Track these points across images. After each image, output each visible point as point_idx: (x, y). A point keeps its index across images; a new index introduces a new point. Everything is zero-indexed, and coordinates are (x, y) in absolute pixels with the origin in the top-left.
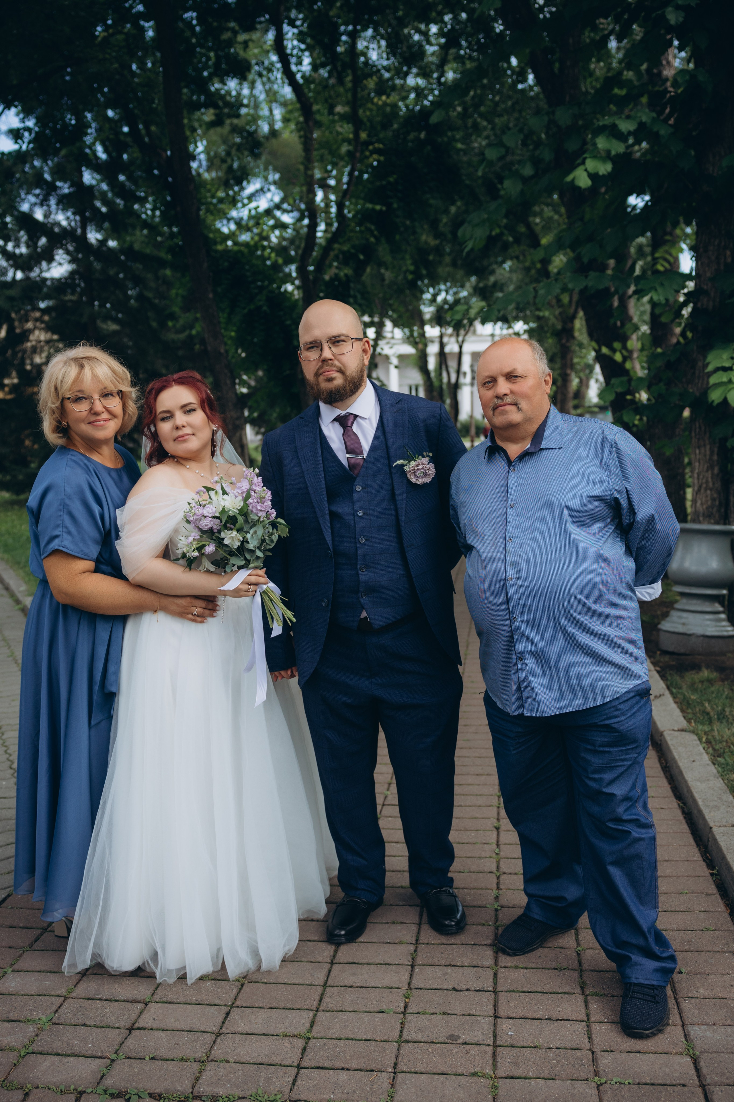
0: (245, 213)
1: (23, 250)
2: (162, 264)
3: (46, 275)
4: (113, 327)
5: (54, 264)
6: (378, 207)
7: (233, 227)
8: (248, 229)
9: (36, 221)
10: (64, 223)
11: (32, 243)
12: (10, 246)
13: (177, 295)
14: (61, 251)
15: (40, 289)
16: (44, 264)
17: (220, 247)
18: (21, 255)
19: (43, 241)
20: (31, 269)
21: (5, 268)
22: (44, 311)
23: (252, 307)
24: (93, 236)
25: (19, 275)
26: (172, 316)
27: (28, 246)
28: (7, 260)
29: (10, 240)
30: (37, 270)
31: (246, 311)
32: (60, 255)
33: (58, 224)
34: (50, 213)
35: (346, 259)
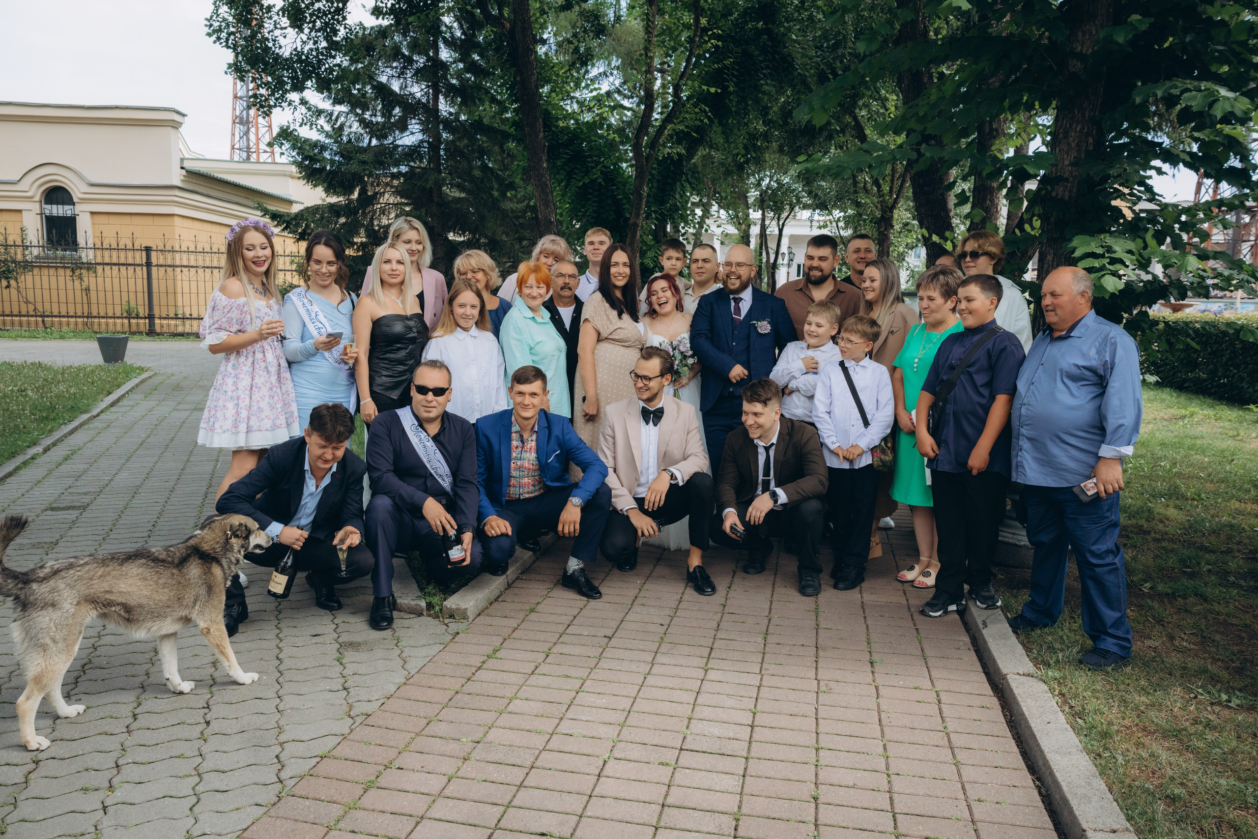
0: (587, 95)
1: (379, 119)
2: (506, 136)
3: (399, 142)
4: (457, 194)
5: (408, 133)
6: (713, 90)
7: (575, 106)
8: (590, 109)
9: (392, 92)
10: (418, 95)
11: (387, 112)
12: (367, 115)
13: (518, 165)
14: (413, 121)
15: (391, 154)
16: (397, 132)
17: (561, 124)
18: (377, 123)
19: (397, 110)
20: (385, 137)
21: (362, 135)
22: (394, 176)
23: (587, 181)
24: (444, 107)
25: (374, 142)
26: (512, 186)
27: (383, 116)
28: (364, 128)
29: (368, 110)
30: (390, 139)
31: (581, 184)
32: (414, 126)
33: (412, 95)
34: (406, 87)
35: (679, 138)
